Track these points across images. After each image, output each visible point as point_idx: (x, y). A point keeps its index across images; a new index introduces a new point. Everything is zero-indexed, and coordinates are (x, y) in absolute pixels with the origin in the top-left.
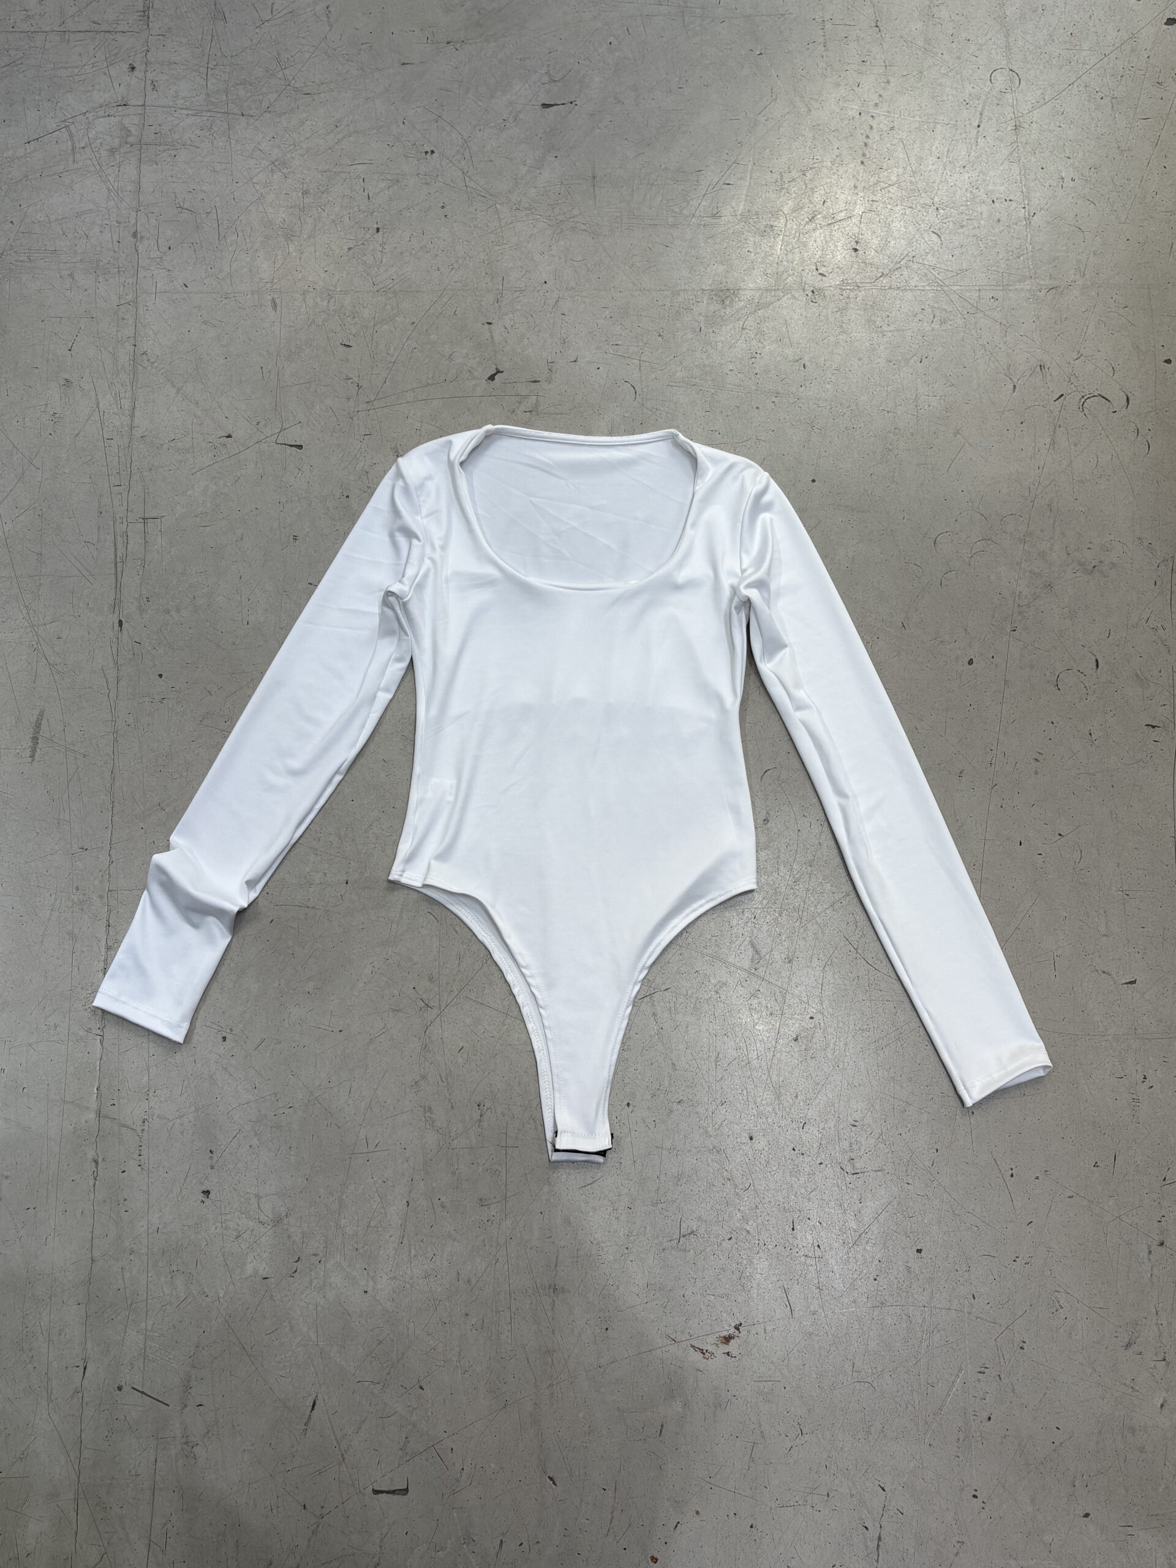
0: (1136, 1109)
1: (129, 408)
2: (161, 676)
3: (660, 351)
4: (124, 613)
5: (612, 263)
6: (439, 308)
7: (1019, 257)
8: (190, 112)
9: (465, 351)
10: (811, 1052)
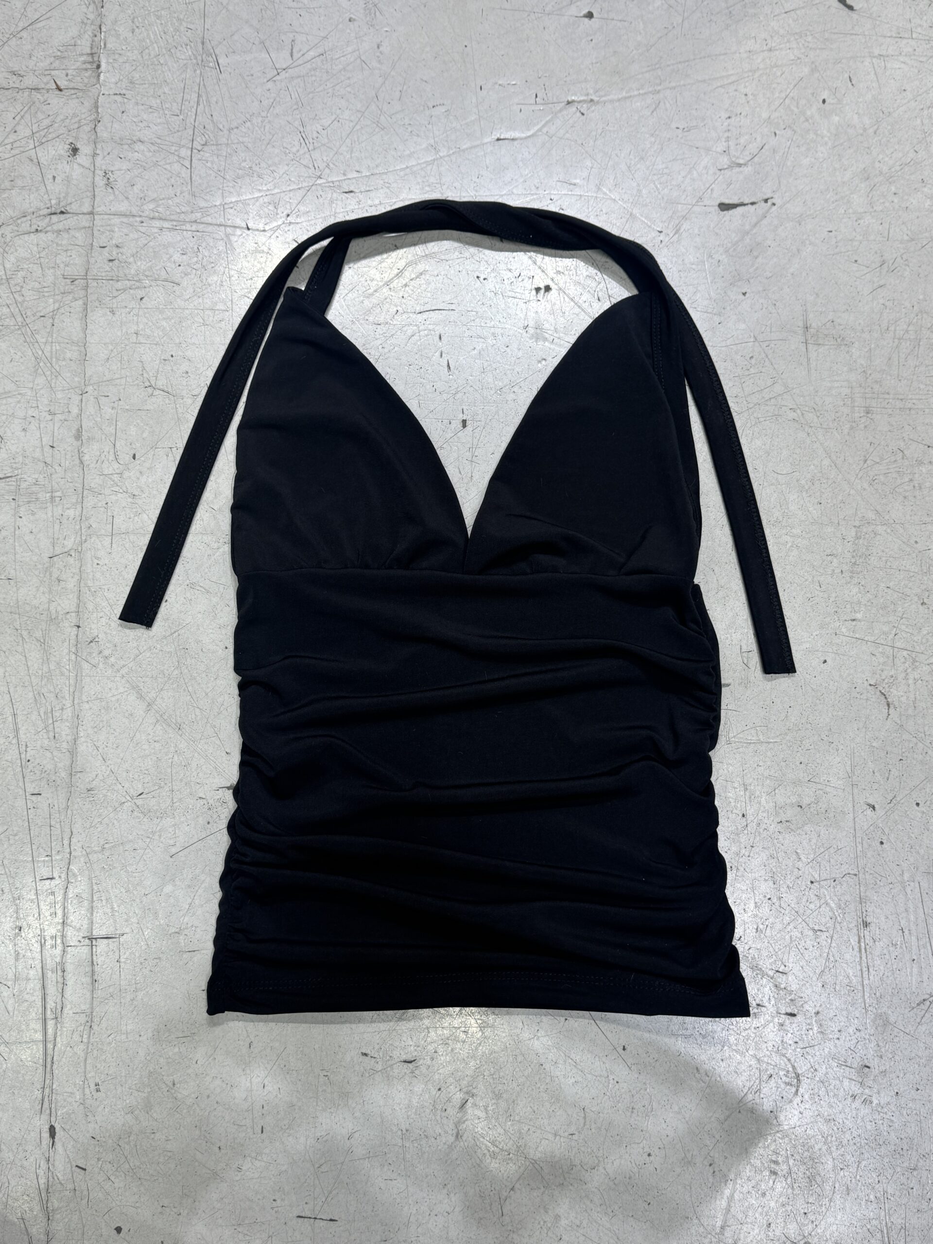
1: (69, 738)
2: (119, 1230)
4: (59, 1113)
5: (840, 476)
8: (166, 225)
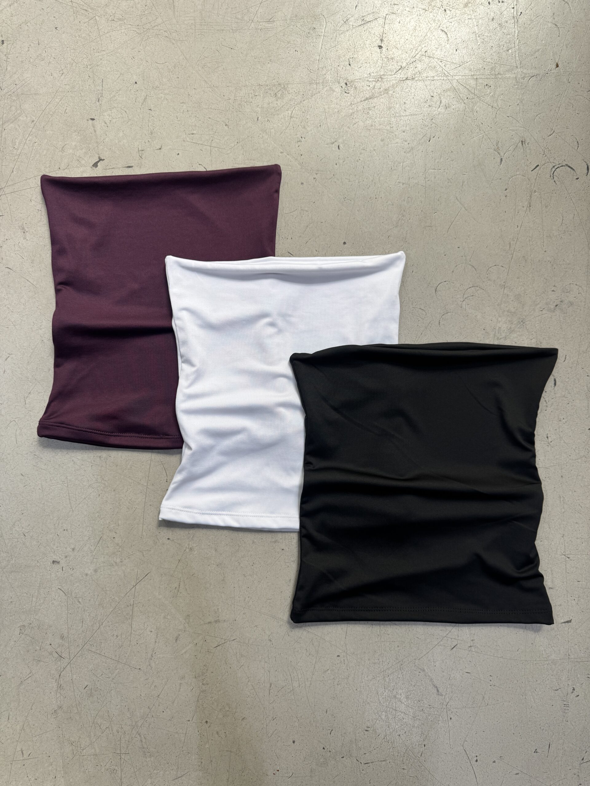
0: (566, 711)
3: (226, 138)
6: (53, 108)
7: (508, 50)
9: (74, 144)
10: (337, 680)
